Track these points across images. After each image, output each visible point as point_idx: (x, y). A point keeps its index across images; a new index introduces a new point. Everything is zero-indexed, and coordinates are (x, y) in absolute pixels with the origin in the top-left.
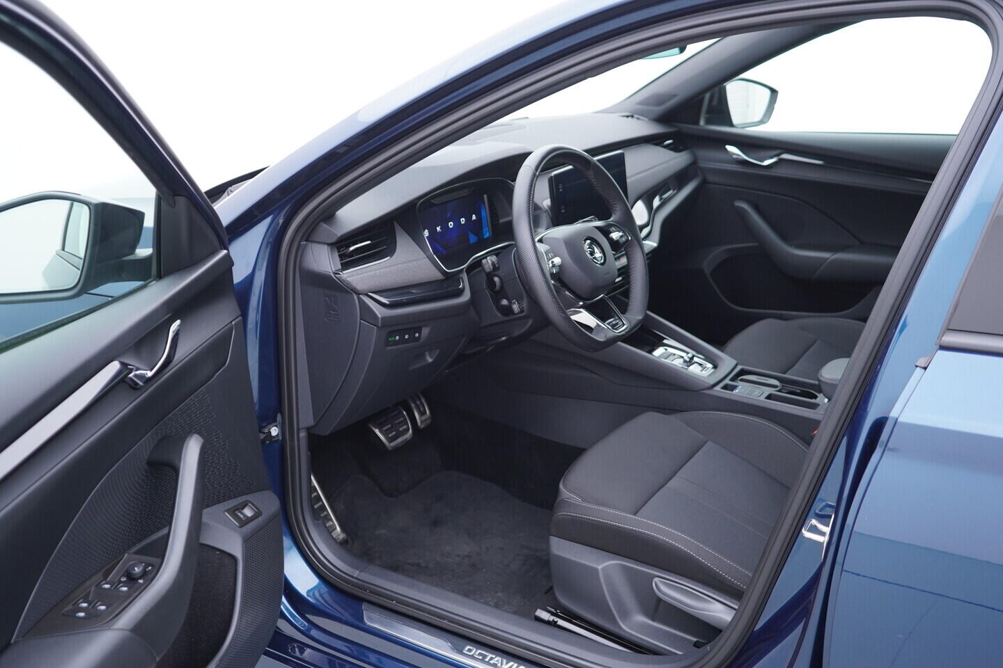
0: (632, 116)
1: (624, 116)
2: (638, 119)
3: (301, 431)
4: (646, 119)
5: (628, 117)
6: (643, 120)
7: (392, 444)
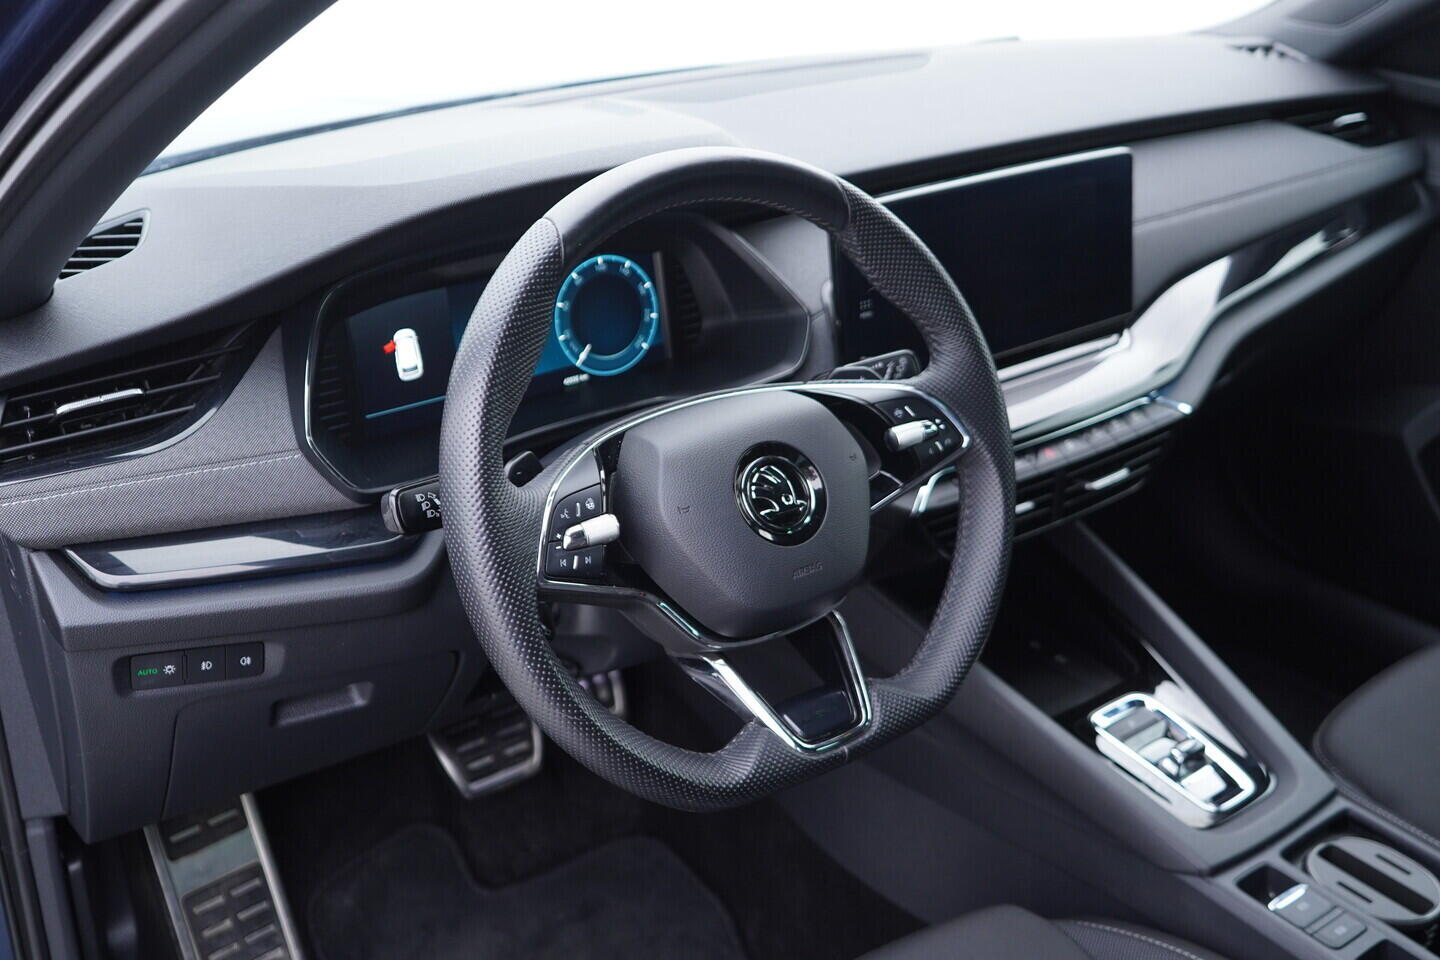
0: (1268, 49)
1: (1240, 48)
2: (1282, 55)
3: (28, 824)
4: (1302, 57)
5: (1252, 49)
6: (1294, 59)
7: (477, 786)
